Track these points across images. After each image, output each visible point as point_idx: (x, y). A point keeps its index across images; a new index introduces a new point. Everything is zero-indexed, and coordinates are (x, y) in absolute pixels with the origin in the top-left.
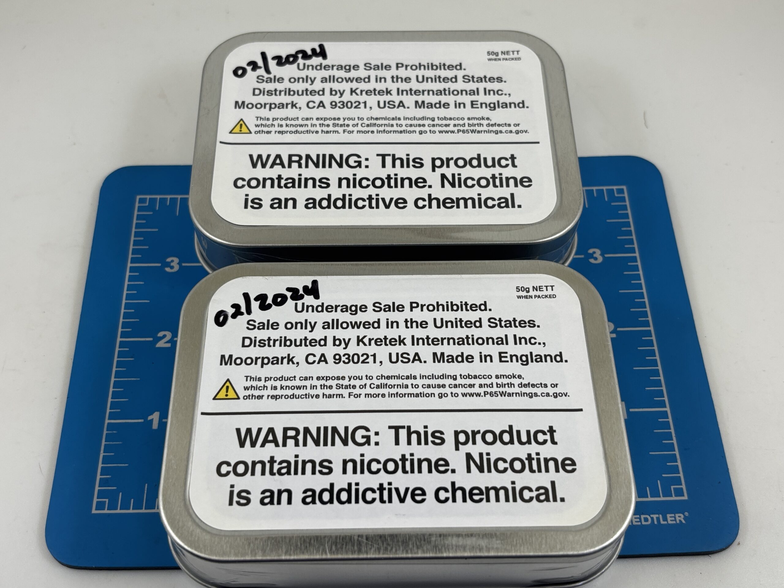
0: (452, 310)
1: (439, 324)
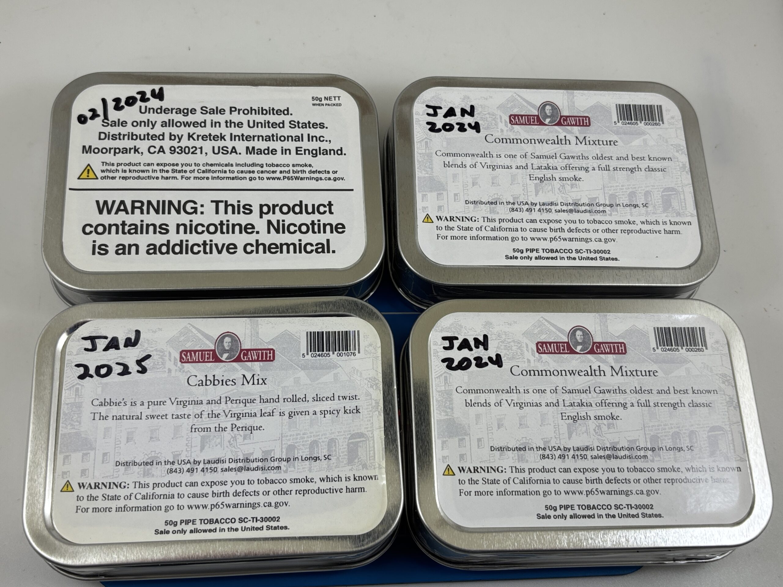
0: (262, 114)
1: (251, 125)
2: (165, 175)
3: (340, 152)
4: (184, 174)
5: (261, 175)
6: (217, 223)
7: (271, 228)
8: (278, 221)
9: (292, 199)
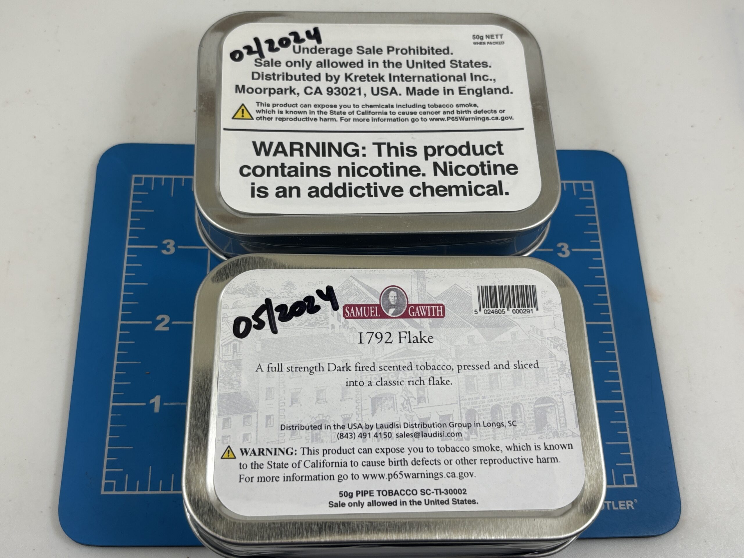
2: (323, 116)
3: (506, 90)
4: (342, 116)
5: (424, 116)
6: (381, 165)
7: (438, 170)
8: (445, 163)
9: (458, 140)
